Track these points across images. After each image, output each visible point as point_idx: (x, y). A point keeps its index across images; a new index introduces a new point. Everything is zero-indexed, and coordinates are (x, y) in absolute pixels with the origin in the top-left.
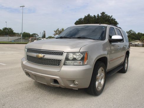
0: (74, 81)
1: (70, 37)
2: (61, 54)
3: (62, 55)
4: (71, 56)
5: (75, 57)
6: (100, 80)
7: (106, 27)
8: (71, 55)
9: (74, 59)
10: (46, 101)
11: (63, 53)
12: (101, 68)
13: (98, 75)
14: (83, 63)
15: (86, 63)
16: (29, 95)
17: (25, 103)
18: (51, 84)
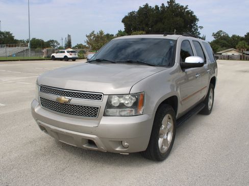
0: (122, 142)
1: (113, 61)
2: (98, 97)
3: (100, 99)
4: (115, 101)
5: (122, 101)
6: (166, 135)
7: (176, 41)
8: (116, 98)
9: (121, 106)
10: (76, 174)
11: (102, 95)
12: (168, 115)
13: (163, 128)
14: (136, 111)
15: (141, 112)
16: (48, 164)
17: (42, 180)
18: (84, 146)
